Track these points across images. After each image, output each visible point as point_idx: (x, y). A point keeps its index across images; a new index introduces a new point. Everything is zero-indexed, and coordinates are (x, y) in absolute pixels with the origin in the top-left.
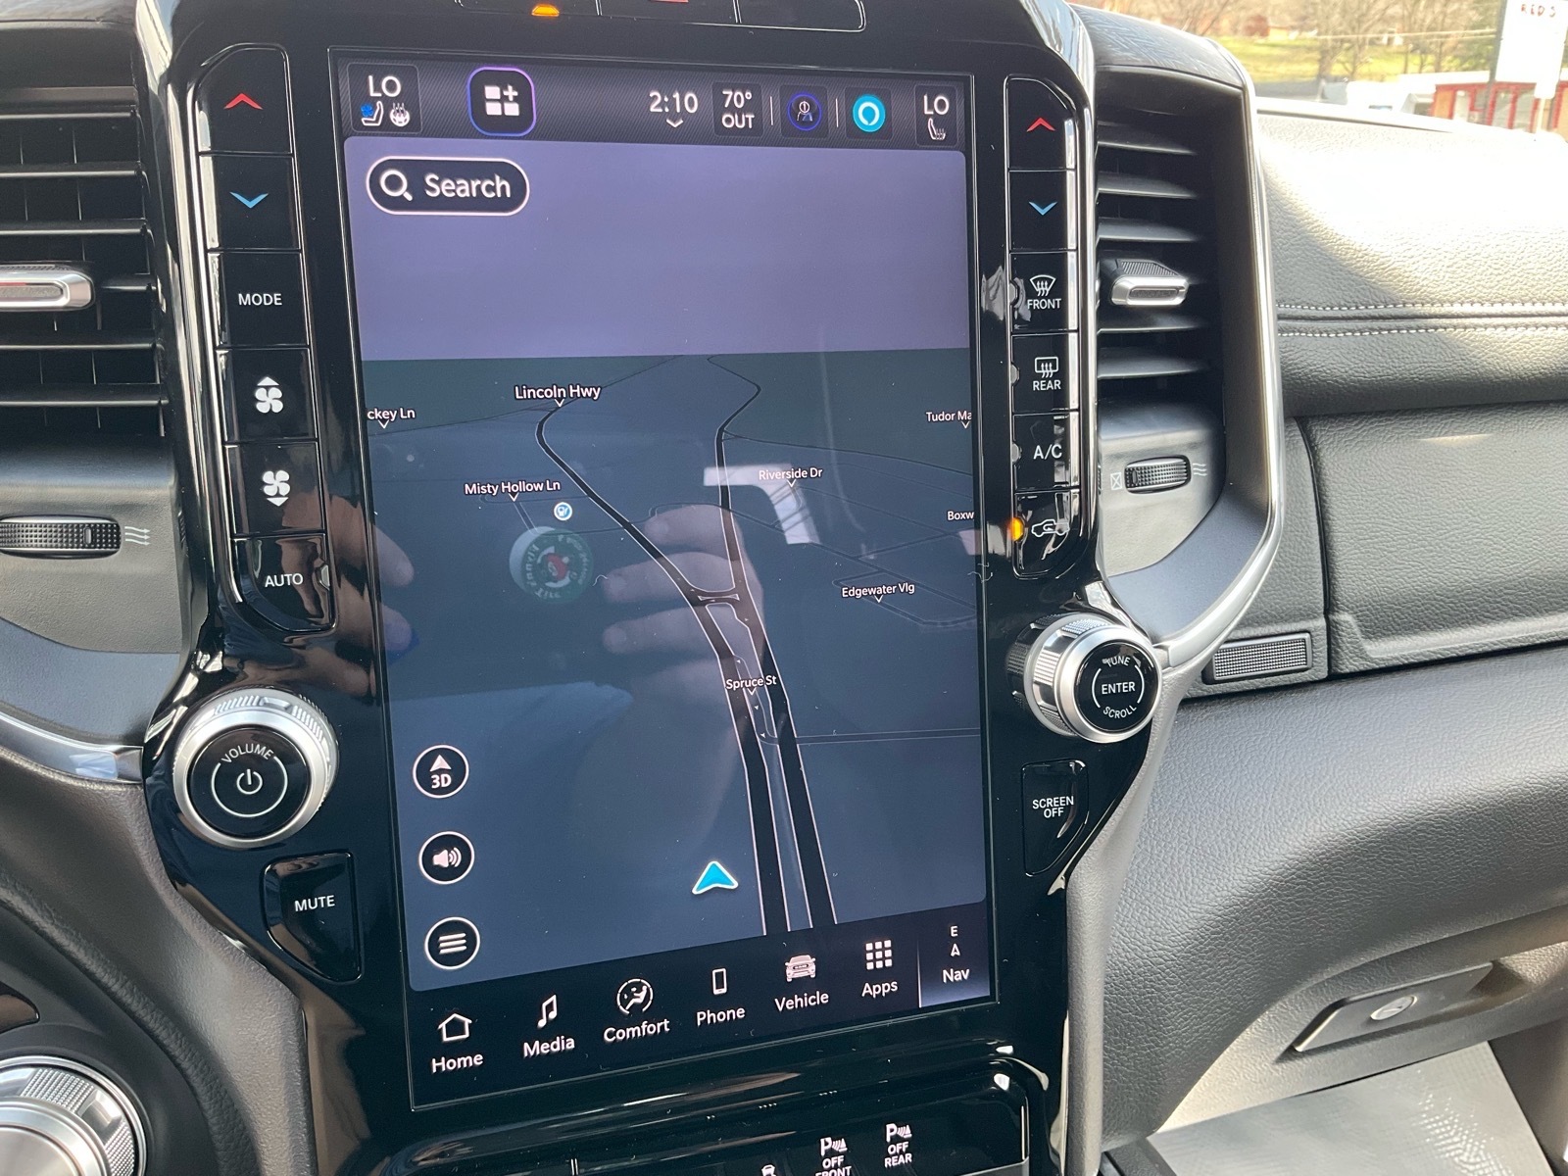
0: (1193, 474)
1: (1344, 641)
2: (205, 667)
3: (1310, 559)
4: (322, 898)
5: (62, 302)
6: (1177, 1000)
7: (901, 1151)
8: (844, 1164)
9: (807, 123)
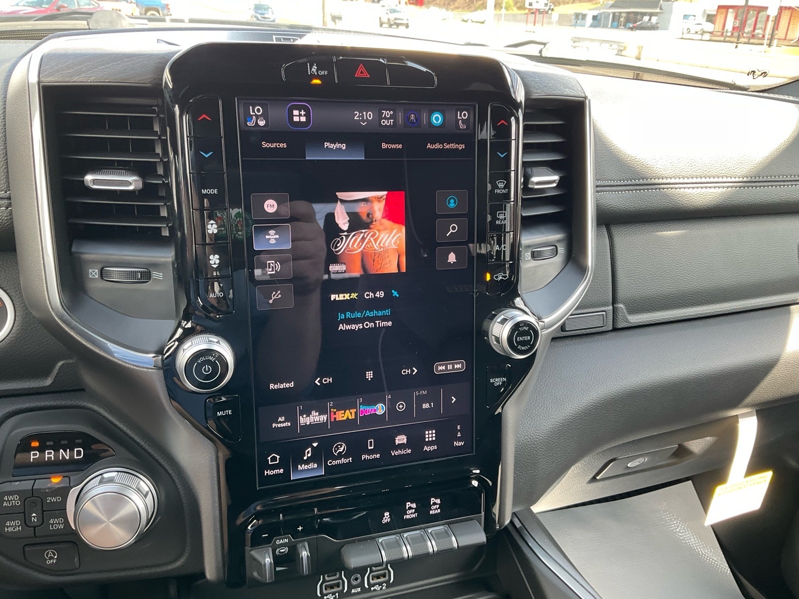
0: (559, 252)
1: (620, 315)
2: (185, 326)
3: (607, 282)
4: (227, 411)
5: (131, 188)
6: (543, 455)
7: (436, 509)
8: (414, 513)
9: (414, 123)
